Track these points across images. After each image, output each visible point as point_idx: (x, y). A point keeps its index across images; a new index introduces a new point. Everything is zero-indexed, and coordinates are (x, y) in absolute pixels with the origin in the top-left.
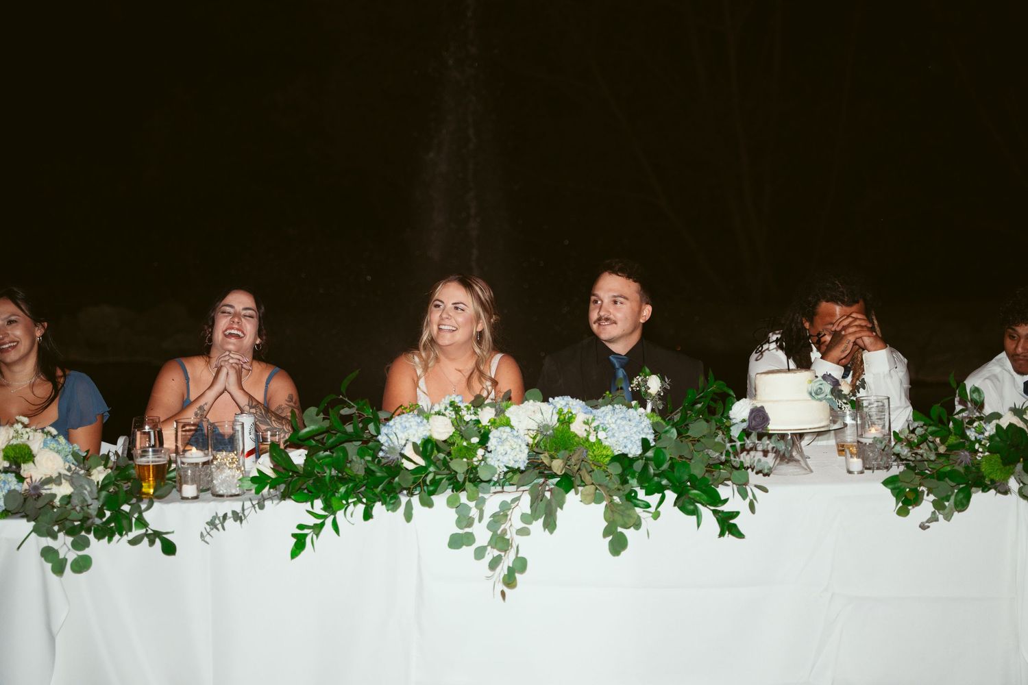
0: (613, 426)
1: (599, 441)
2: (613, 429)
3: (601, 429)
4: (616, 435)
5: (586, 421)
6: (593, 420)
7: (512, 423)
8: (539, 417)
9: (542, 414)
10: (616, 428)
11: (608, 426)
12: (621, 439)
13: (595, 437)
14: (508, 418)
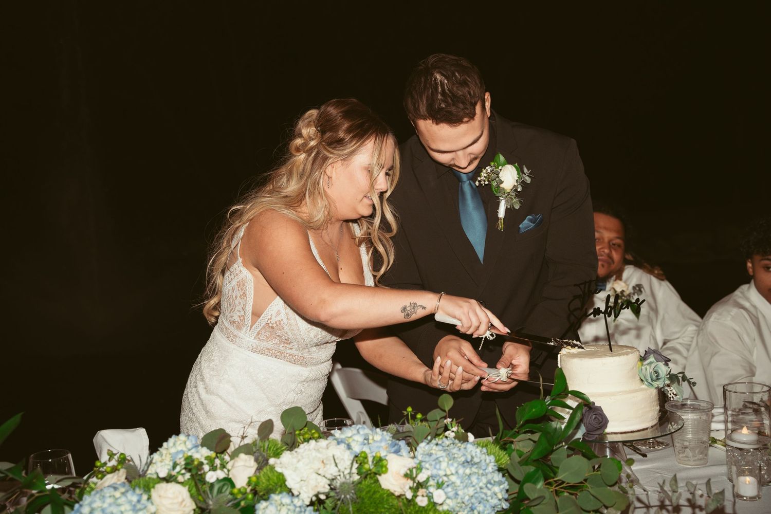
0: (453, 478)
1: (433, 505)
2: (453, 483)
3: (431, 482)
4: (460, 493)
5: (408, 472)
6: (419, 468)
7: (290, 483)
8: (332, 471)
9: (336, 465)
10: (458, 482)
11: (445, 479)
12: (467, 498)
13: (426, 499)
14: (281, 474)
